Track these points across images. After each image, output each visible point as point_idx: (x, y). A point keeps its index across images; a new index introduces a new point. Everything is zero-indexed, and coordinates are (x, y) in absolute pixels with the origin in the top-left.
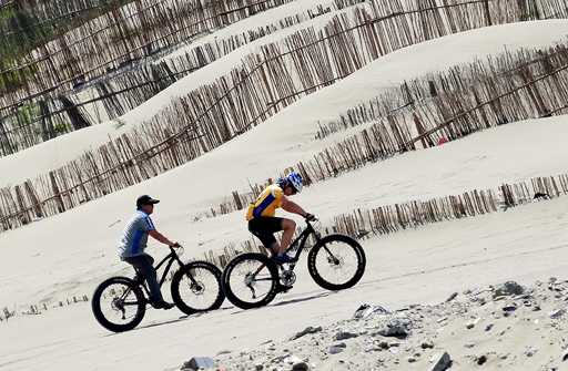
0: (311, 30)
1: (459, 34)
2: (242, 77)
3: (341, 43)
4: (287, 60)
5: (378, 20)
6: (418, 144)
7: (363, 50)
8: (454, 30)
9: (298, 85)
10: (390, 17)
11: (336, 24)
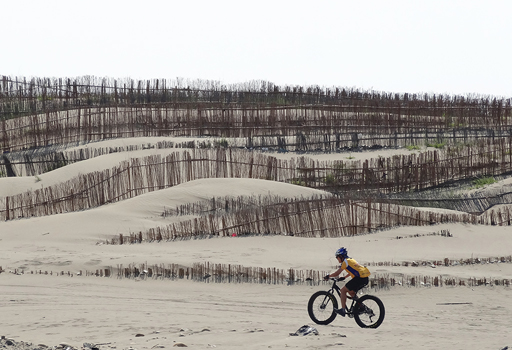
0: (159, 156)
1: (234, 179)
2: (118, 172)
3: (173, 168)
4: (143, 169)
5: (194, 160)
6: (221, 234)
7: (183, 174)
8: (232, 176)
9: (145, 184)
10: (201, 160)
11: (172, 156)
